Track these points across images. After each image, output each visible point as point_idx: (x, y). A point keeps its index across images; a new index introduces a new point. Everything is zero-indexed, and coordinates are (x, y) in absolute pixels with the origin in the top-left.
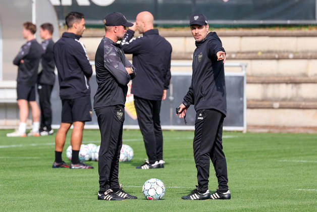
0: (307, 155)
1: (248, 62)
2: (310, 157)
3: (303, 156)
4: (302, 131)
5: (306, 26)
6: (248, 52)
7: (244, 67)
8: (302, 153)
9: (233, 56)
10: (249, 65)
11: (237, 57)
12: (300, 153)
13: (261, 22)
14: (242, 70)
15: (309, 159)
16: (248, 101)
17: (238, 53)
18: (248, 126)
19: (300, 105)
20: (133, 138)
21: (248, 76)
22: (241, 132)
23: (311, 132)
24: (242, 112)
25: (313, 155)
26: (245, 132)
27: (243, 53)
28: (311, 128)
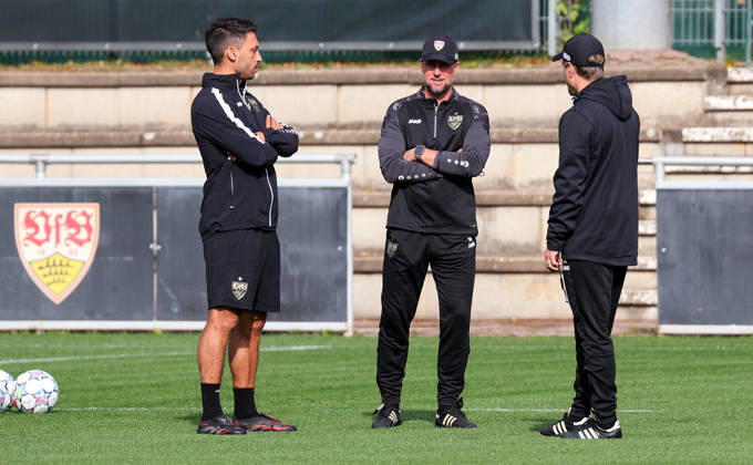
0: (511, 394)
1: (359, 150)
2: (519, 398)
3: (500, 395)
4: (498, 330)
5: (506, 56)
6: (358, 126)
7: (346, 165)
8: (499, 387)
9: (319, 135)
10: (359, 161)
11: (328, 140)
12: (495, 390)
13: (391, 46)
14: (342, 172)
15: (518, 405)
16: (356, 253)
17: (331, 126)
18: (357, 319)
19: (493, 263)
20: (53, 353)
21: (356, 187)
22: (341, 333)
23: (521, 332)
24: (342, 282)
25: (528, 392)
26: (349, 334)
27: (344, 127)
28: (521, 322)
